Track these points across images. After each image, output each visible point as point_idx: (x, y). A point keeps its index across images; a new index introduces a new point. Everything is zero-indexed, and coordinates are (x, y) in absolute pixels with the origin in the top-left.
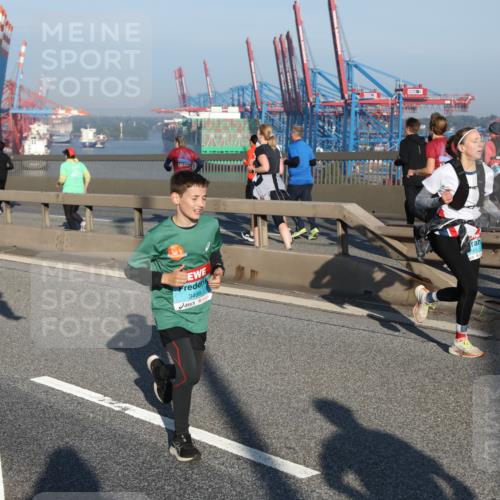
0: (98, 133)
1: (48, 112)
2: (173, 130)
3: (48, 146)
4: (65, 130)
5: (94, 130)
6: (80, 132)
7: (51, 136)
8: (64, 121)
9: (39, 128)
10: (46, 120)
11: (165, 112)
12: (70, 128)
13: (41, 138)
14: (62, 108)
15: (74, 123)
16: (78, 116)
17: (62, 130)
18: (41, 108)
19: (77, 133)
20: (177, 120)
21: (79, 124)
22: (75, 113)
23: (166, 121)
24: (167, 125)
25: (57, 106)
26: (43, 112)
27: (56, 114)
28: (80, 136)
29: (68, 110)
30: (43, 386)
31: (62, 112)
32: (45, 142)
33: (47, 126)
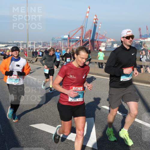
0: (118, 45)
1: (106, 40)
2: (138, 44)
3: (105, 49)
4: (110, 44)
5: (117, 44)
6: (113, 45)
7: (106, 46)
8: (109, 42)
9: (103, 44)
10: (105, 42)
11: (136, 39)
12: (111, 44)
13: (104, 47)
14: (109, 39)
15: (112, 43)
16: (113, 41)
17: (109, 44)
18: (104, 39)
19: (112, 45)
20: (139, 42)
21: (113, 43)
22: (112, 40)
23: (136, 42)
24: (136, 43)
25: (108, 38)
26: (105, 40)
27: (108, 41)
28: (113, 46)
29: (111, 40)
30: (104, 108)
31: (109, 40)
32: (105, 48)
33: (105, 44)
